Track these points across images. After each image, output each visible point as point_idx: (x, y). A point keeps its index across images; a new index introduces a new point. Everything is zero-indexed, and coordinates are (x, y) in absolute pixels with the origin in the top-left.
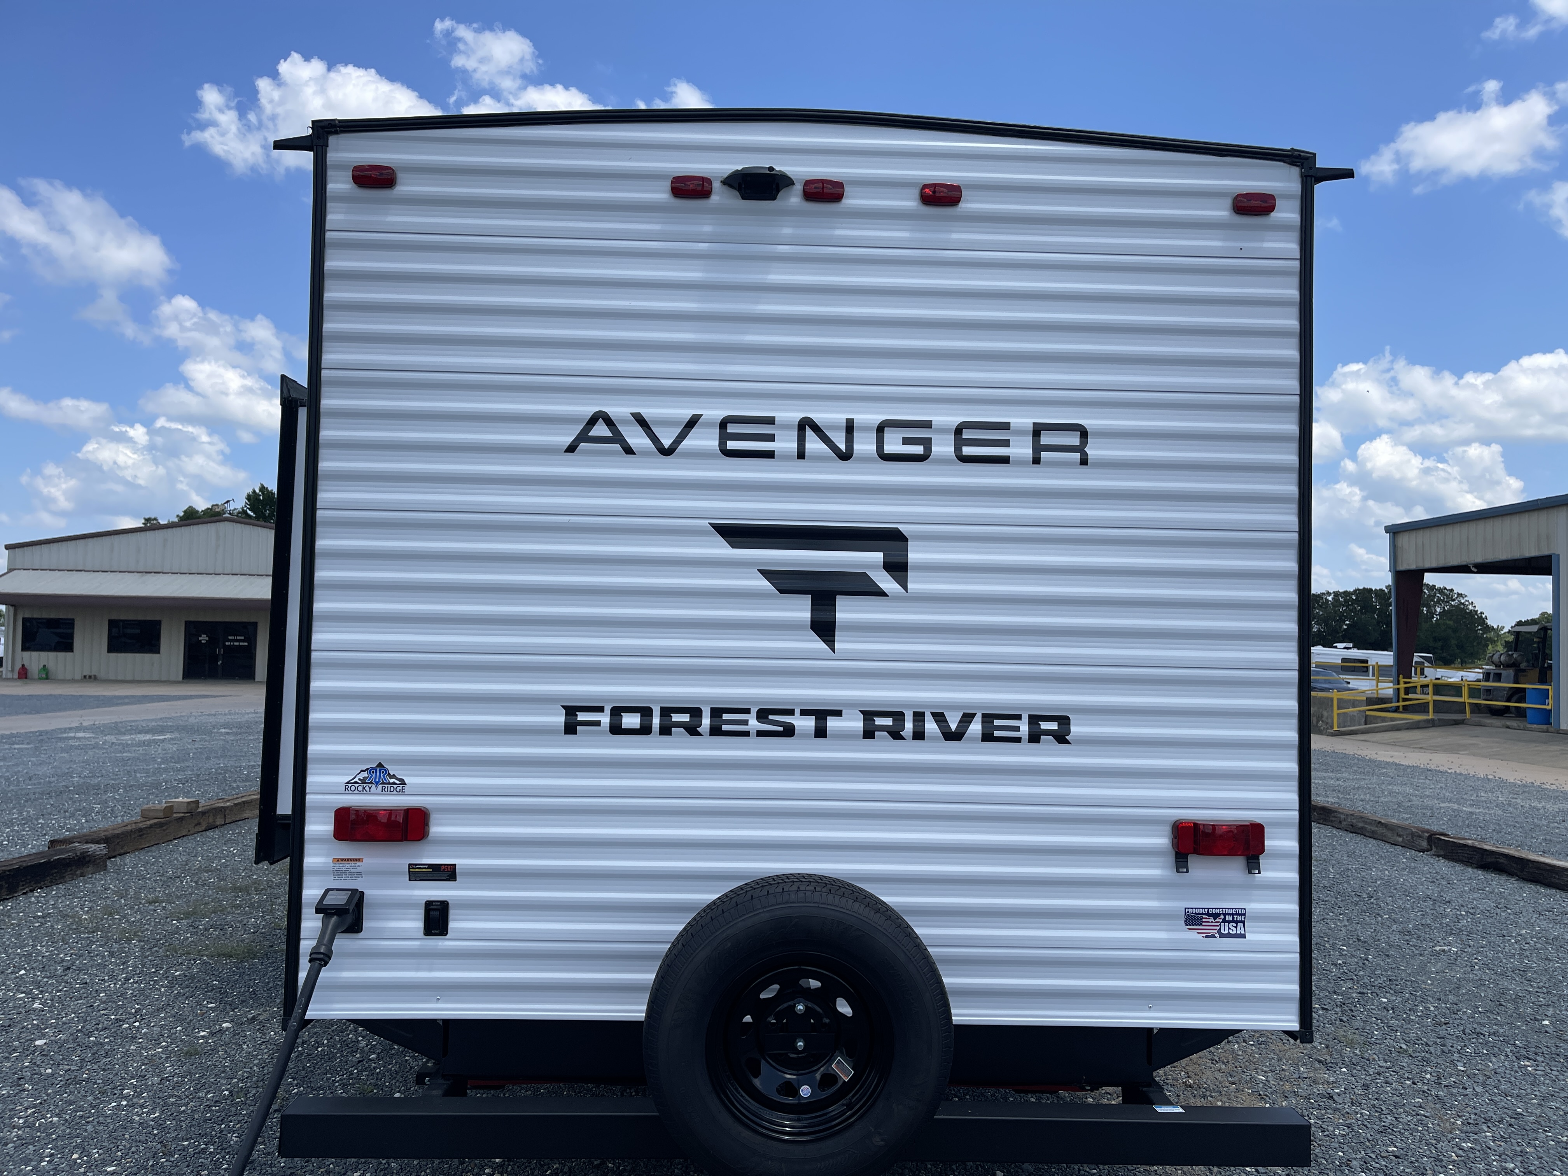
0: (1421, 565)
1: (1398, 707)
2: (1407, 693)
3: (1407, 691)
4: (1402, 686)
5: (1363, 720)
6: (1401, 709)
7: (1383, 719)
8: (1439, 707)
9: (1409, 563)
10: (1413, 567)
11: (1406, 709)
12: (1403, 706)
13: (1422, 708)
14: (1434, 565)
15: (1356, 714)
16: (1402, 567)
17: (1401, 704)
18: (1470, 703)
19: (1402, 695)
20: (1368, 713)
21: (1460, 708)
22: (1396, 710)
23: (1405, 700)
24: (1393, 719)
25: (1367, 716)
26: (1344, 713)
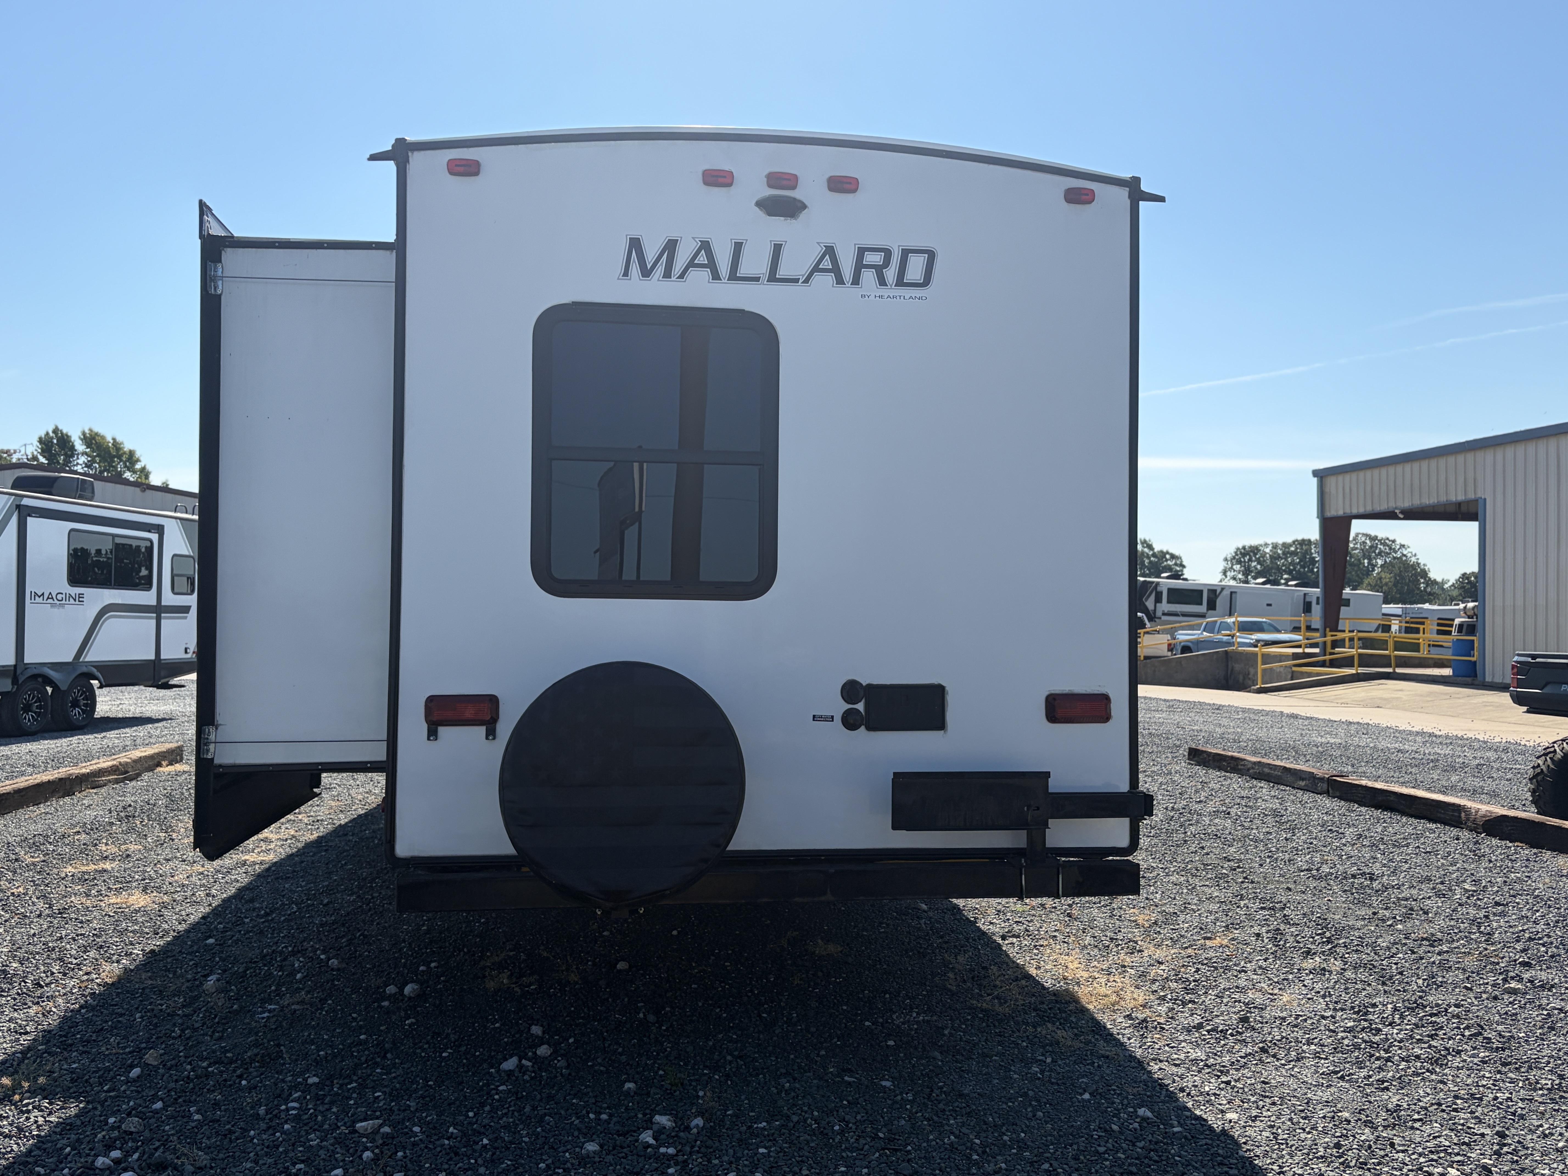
0: (1348, 511)
1: (1325, 661)
2: (1333, 647)
3: (1335, 644)
4: (1329, 639)
5: (1289, 676)
6: (1328, 664)
7: (1310, 675)
8: (1365, 661)
9: (1336, 510)
10: (1341, 513)
11: (1333, 664)
12: (1331, 660)
13: (1348, 662)
14: (1362, 511)
15: (1282, 669)
16: (1331, 513)
17: (1328, 657)
18: (1396, 656)
19: (1329, 650)
20: (1294, 669)
21: (1385, 661)
22: (1323, 664)
23: (1331, 654)
24: (1318, 674)
25: (1293, 672)
26: (1271, 669)
